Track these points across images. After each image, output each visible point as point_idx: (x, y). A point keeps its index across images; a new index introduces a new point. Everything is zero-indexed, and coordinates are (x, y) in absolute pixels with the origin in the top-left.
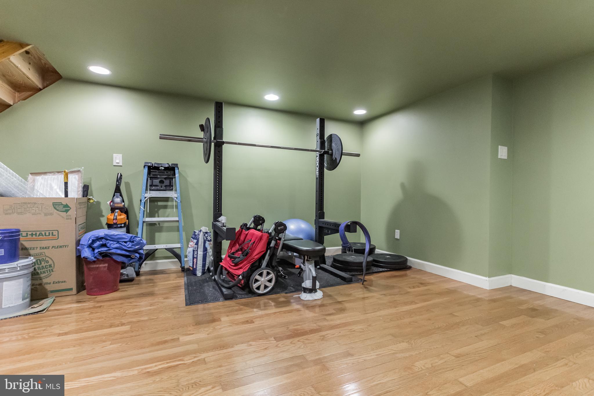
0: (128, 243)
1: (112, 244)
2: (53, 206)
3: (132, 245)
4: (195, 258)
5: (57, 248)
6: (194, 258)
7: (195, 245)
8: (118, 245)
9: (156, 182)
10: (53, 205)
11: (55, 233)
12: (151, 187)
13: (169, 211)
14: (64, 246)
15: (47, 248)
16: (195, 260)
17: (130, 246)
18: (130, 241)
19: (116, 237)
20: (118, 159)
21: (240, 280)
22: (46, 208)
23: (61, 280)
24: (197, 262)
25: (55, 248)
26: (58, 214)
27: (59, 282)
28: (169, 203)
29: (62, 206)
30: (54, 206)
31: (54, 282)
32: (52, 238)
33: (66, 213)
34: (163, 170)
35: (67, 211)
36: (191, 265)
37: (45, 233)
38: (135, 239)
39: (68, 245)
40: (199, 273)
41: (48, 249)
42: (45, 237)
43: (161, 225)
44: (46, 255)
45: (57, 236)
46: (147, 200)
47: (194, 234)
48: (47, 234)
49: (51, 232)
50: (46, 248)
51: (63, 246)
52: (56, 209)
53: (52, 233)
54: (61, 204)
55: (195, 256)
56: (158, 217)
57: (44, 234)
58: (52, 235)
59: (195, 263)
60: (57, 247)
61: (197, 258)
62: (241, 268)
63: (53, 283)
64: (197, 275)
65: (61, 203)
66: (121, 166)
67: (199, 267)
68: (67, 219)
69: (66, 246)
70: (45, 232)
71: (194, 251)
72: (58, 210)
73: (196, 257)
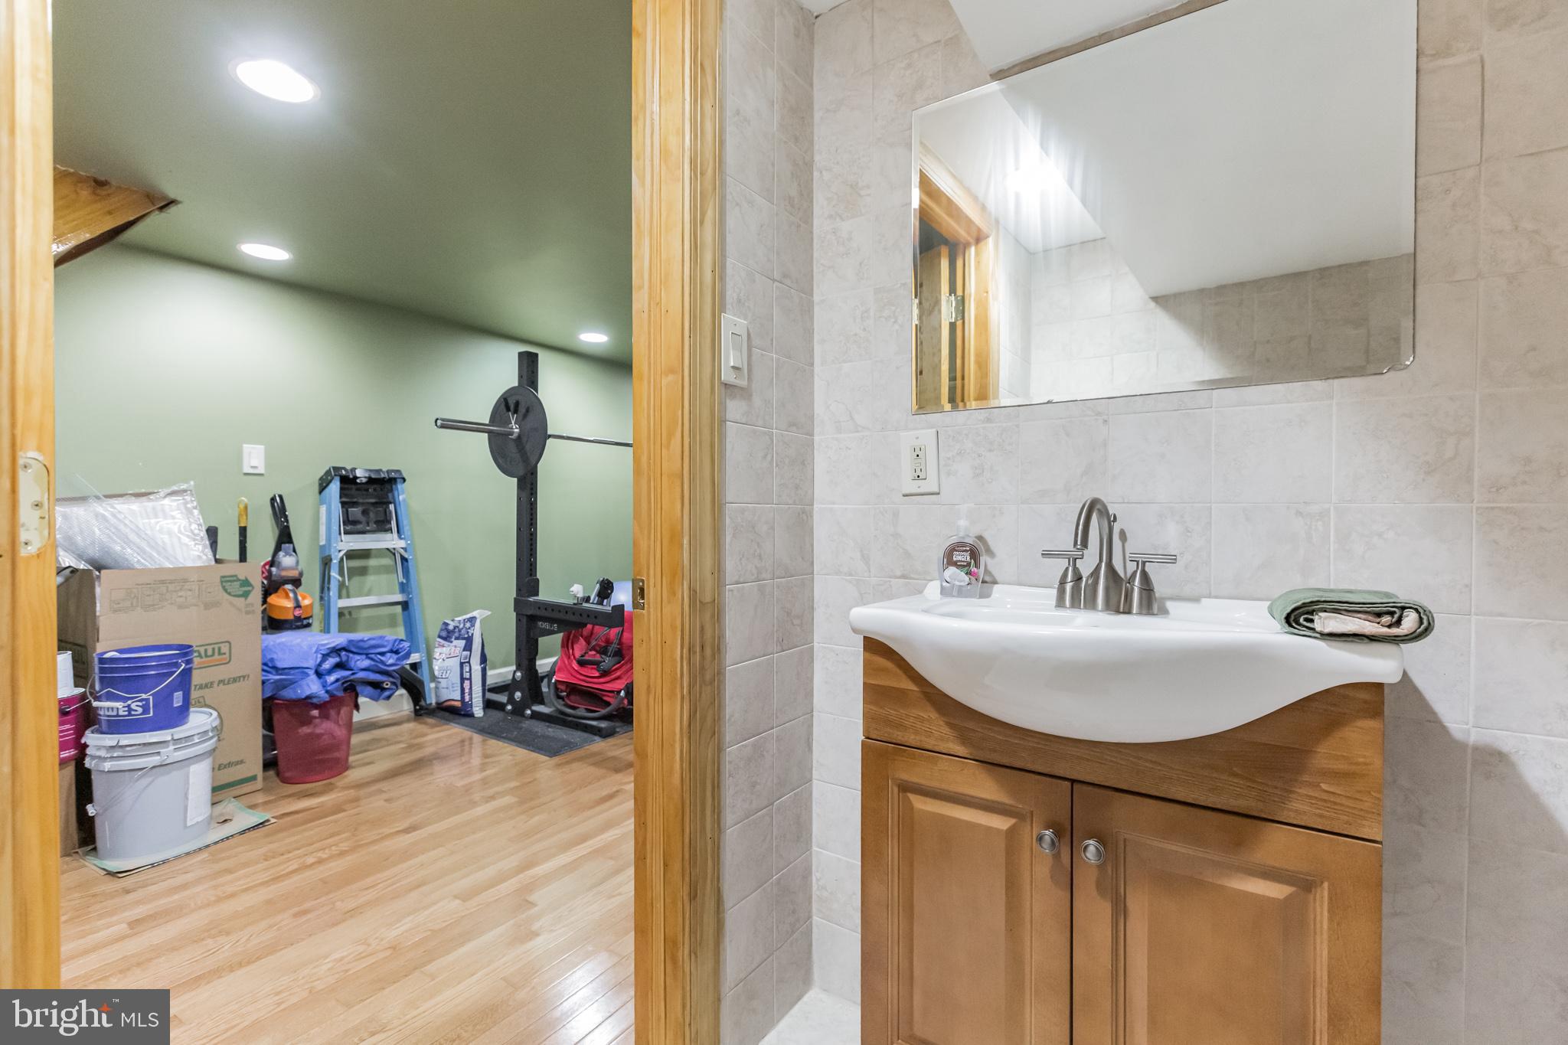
0: (389, 655)
1: (358, 660)
2: (222, 584)
3: (398, 659)
4: (467, 679)
5: (228, 683)
6: (462, 679)
7: (464, 650)
8: (366, 663)
9: (355, 512)
10: (222, 582)
11: (225, 649)
12: (351, 526)
13: (371, 579)
14: (242, 679)
15: (209, 686)
16: (467, 684)
17: (391, 661)
18: (391, 651)
19: (366, 645)
20: (254, 457)
21: (623, 699)
22: (209, 590)
23: (234, 760)
24: (471, 688)
25: (224, 684)
26: (231, 603)
27: (230, 764)
28: (372, 562)
29: (238, 583)
30: (224, 584)
31: (220, 766)
32: (218, 660)
33: (246, 599)
34: (363, 483)
35: (246, 595)
36: (457, 696)
37: (206, 651)
38: (401, 646)
39: (248, 676)
40: (478, 711)
41: (211, 687)
42: (204, 659)
43: (354, 616)
44: (207, 703)
45: (228, 655)
46: (342, 559)
47: (446, 629)
48: (210, 653)
49: (216, 646)
50: (206, 686)
51: (240, 677)
52: (226, 591)
53: (219, 649)
54: (235, 578)
55: (467, 675)
56: (348, 597)
57: (203, 654)
58: (220, 654)
59: (467, 691)
60: (229, 681)
61: (470, 679)
62: (618, 678)
63: (219, 769)
64: (476, 716)
65: (236, 576)
66: (261, 475)
67: (476, 698)
68: (247, 613)
69: (244, 677)
70: (206, 647)
71: (462, 664)
72: (229, 594)
73: (468, 677)
